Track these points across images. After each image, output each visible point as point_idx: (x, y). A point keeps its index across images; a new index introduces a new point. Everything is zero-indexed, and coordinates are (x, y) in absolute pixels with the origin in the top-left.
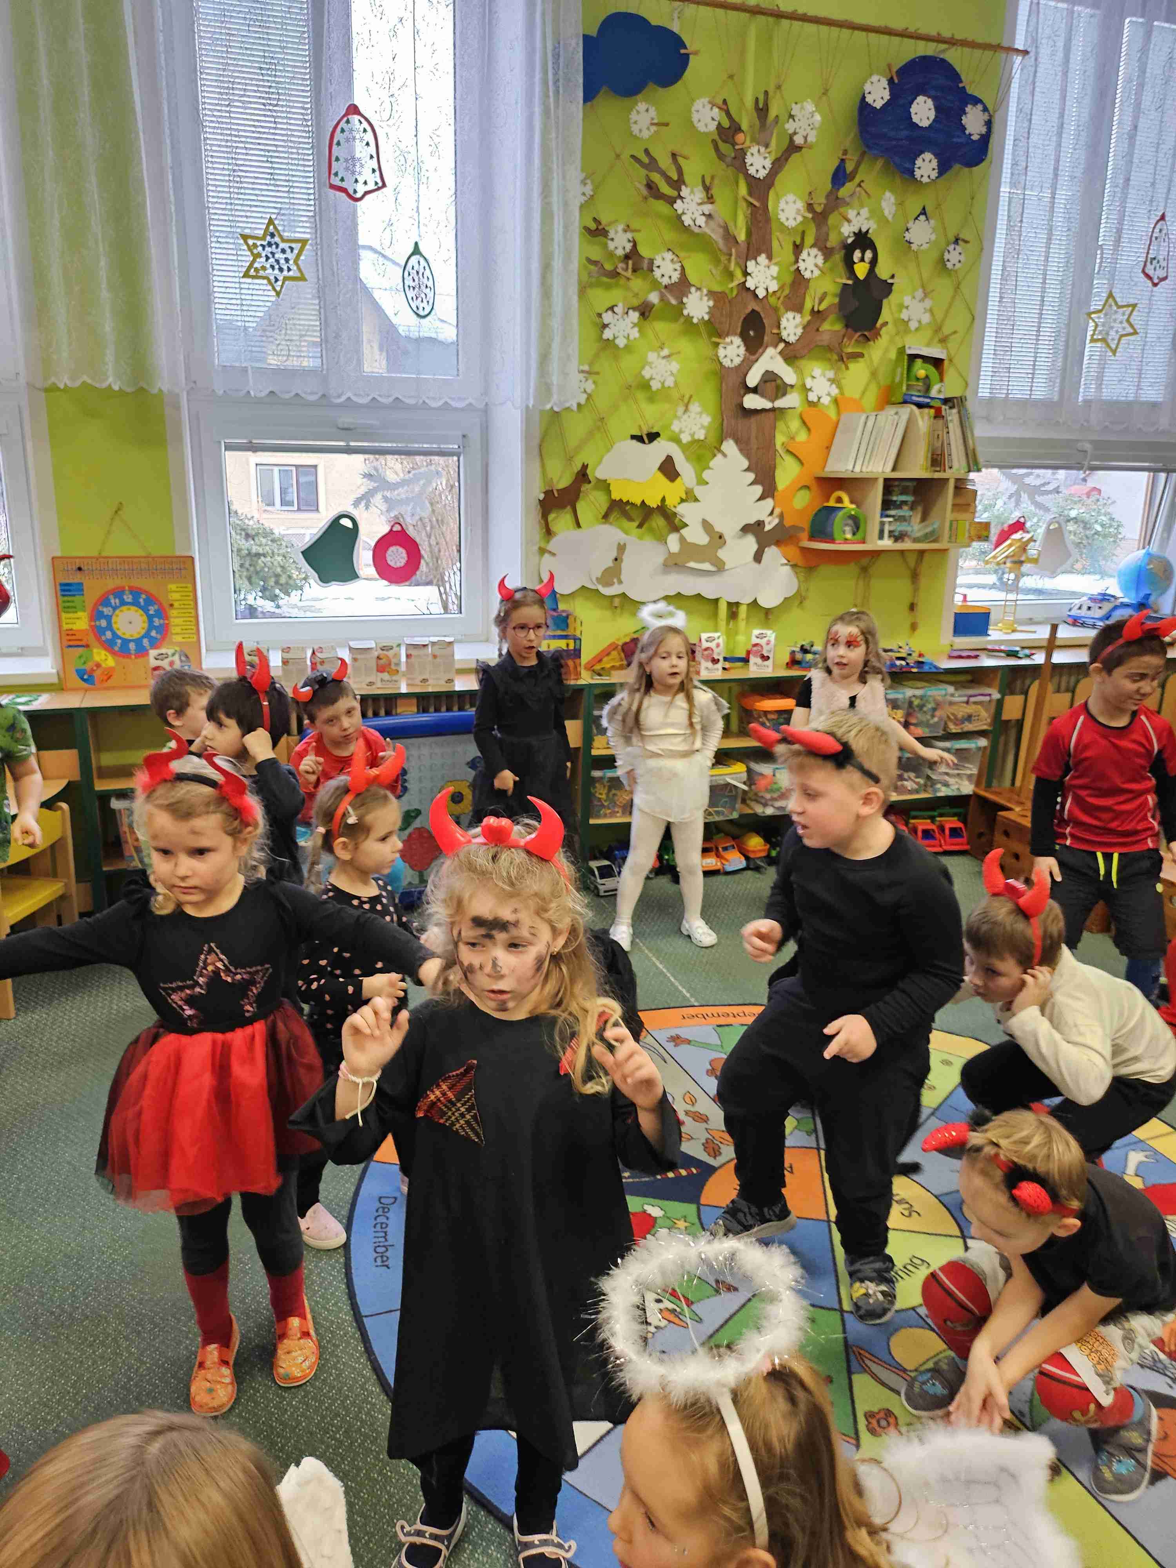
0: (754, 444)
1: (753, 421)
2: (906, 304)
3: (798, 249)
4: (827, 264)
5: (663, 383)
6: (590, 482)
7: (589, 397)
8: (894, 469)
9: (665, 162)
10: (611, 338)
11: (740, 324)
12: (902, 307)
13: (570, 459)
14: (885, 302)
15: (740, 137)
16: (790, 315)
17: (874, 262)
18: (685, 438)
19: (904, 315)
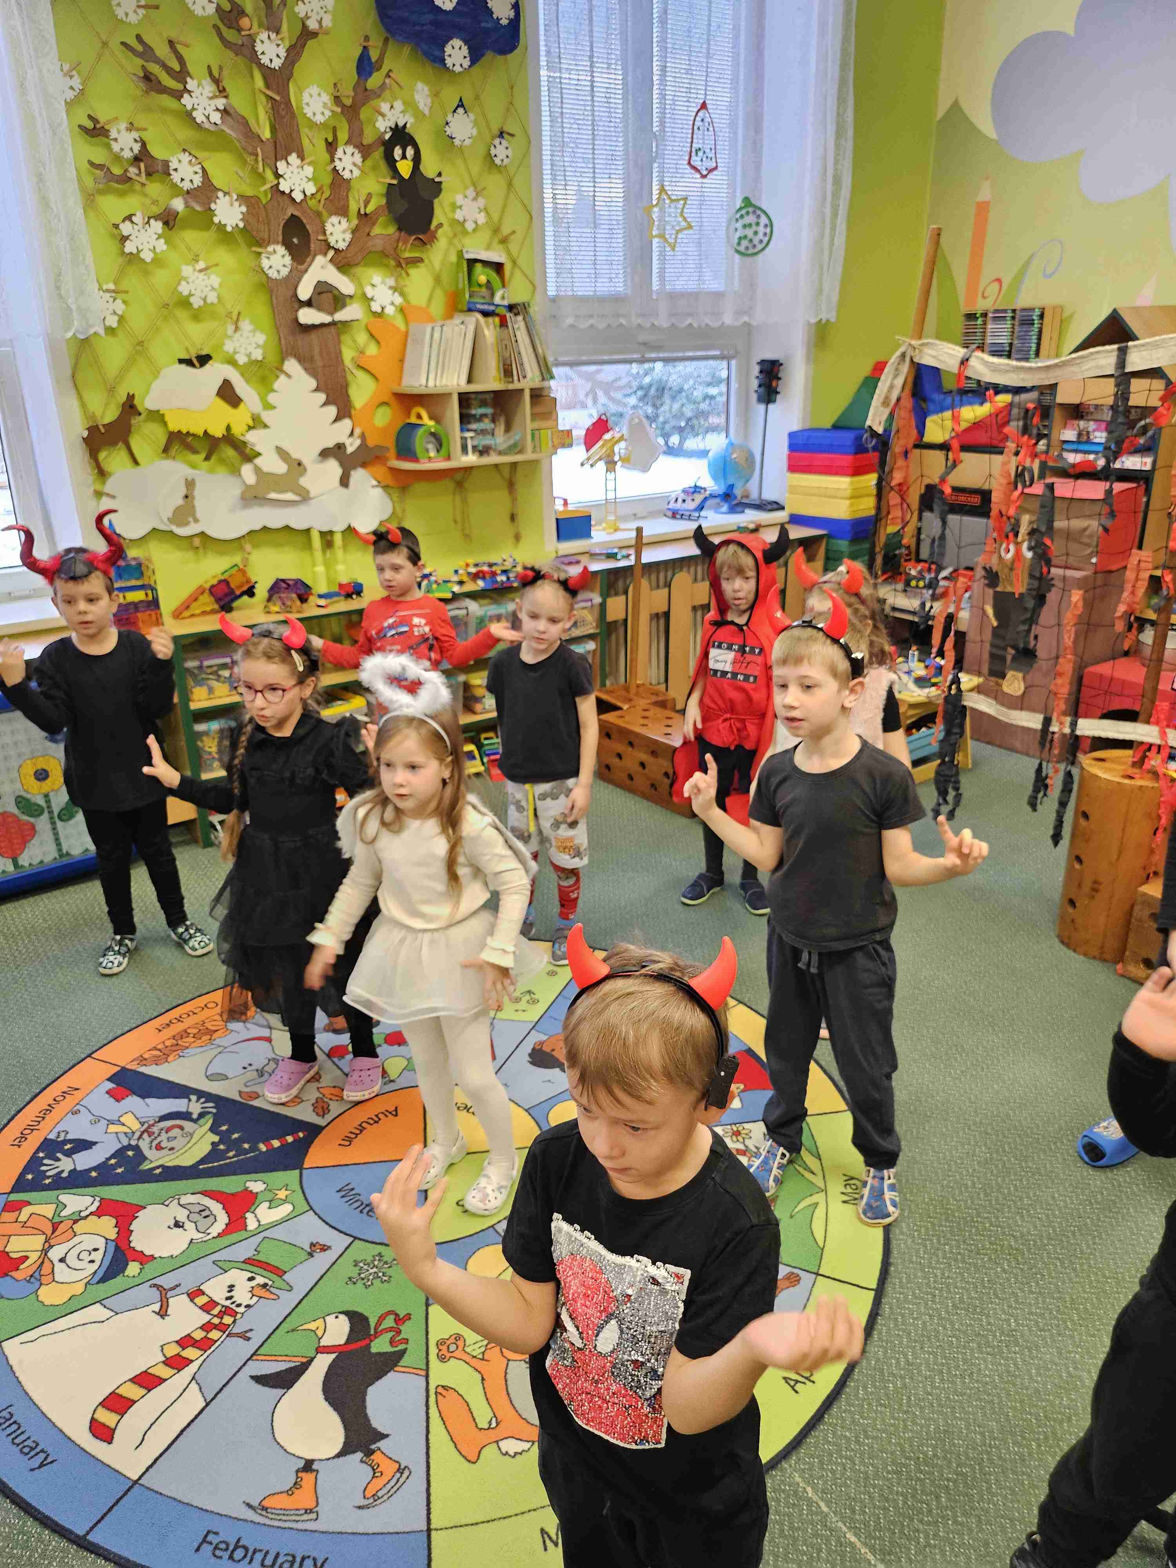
0: (319, 363)
1: (314, 336)
2: (458, 204)
3: (331, 146)
4: (369, 162)
5: (205, 300)
6: (140, 414)
7: (121, 319)
8: (470, 381)
9: (162, 51)
10: (135, 251)
11: (280, 233)
12: (454, 207)
13: (111, 390)
14: (436, 201)
15: (245, 22)
16: (334, 219)
17: (417, 159)
18: (242, 360)
19: (459, 215)
